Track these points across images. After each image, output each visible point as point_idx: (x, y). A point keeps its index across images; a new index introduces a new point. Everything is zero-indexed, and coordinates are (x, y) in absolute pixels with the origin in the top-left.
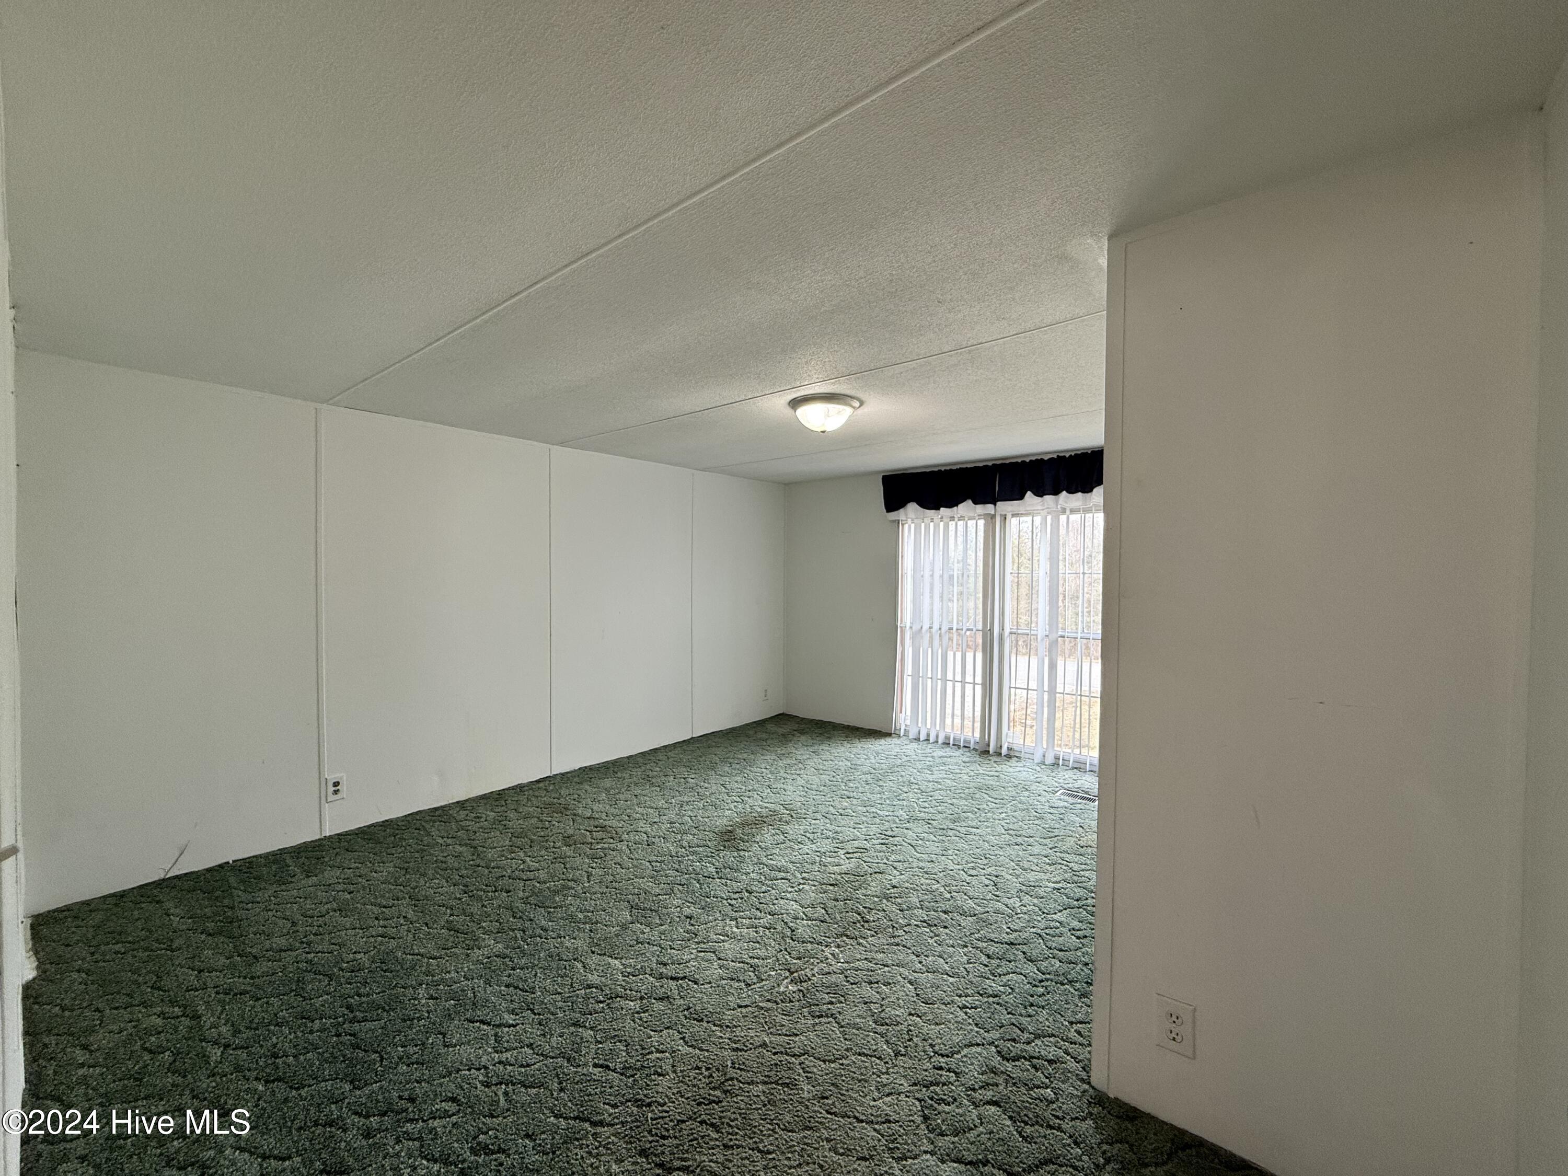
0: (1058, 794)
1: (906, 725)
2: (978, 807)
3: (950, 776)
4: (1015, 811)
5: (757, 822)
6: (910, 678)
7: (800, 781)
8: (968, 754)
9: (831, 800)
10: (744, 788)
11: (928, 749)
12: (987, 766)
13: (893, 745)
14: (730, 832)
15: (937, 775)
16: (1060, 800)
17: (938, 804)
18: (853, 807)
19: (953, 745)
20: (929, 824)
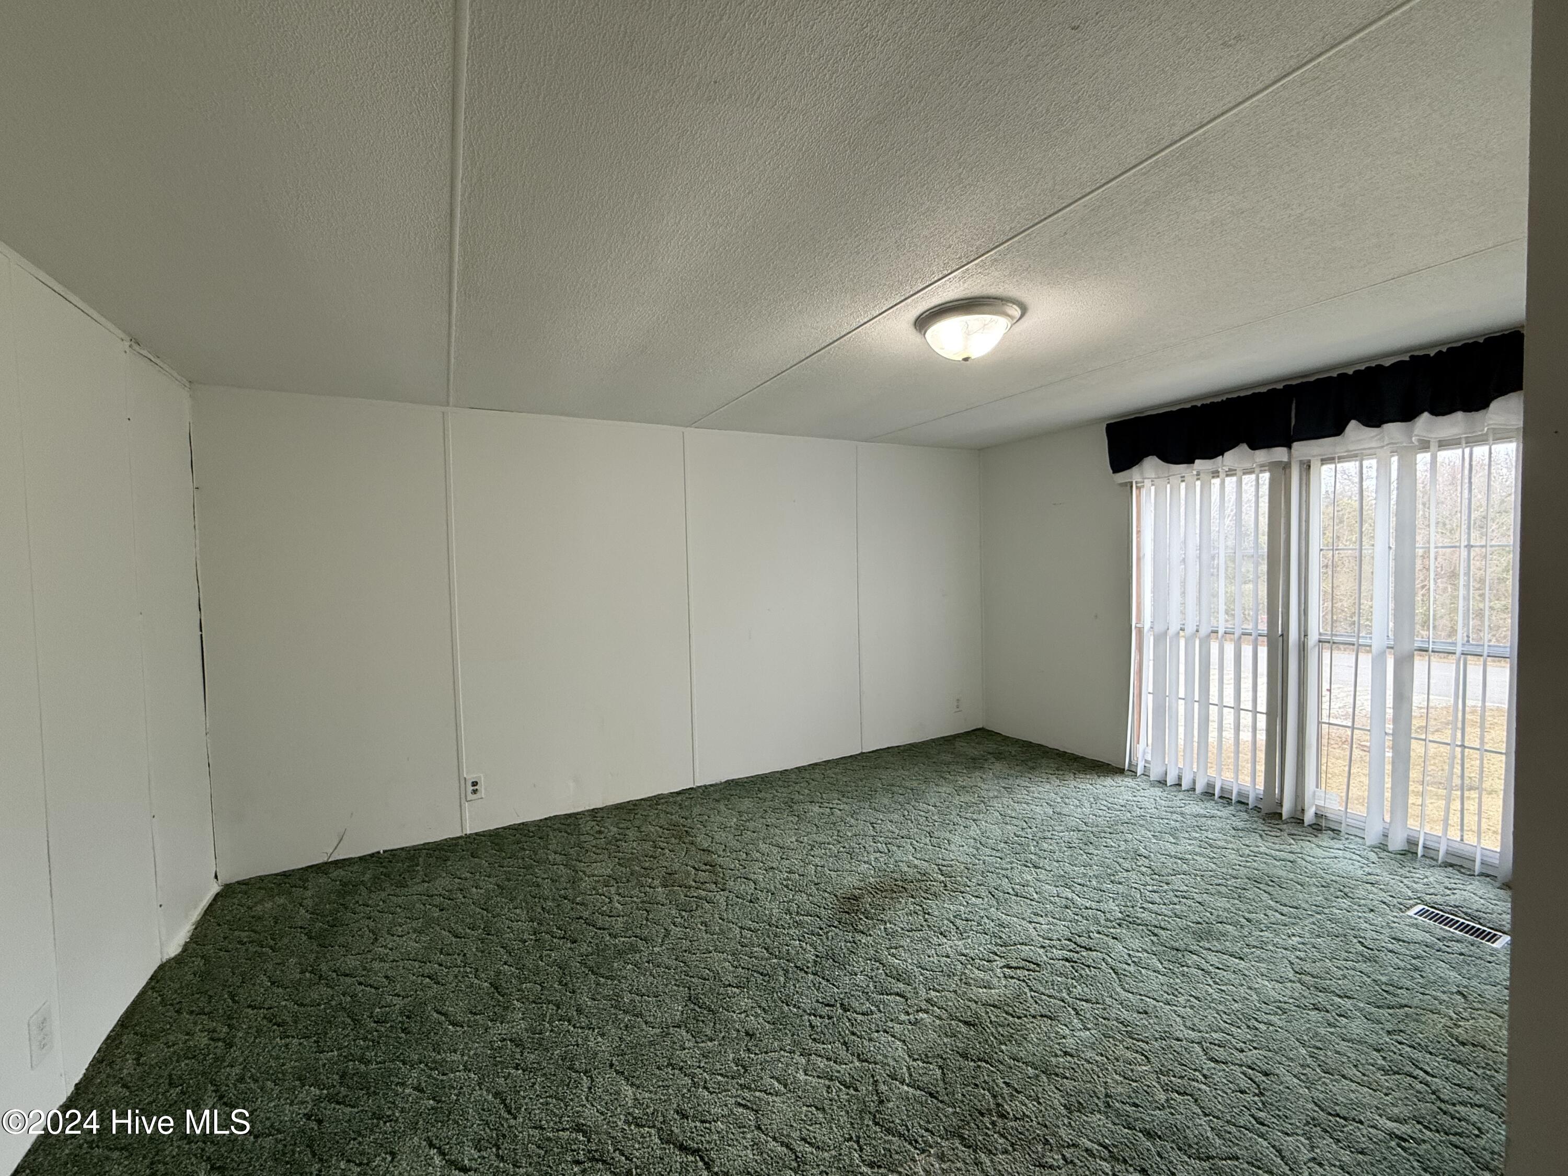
0: (1411, 913)
1: (1146, 761)
2: (1247, 915)
3: (1207, 852)
4: (1319, 936)
5: (895, 888)
6: (1150, 697)
7: (974, 831)
8: (1244, 816)
9: (1009, 866)
10: (897, 831)
11: (1178, 800)
12: (1276, 840)
13: (1122, 788)
14: (856, 898)
15: (1186, 846)
16: (1416, 926)
17: (1176, 900)
18: (1039, 884)
19: (1221, 797)
20: (1156, 935)
